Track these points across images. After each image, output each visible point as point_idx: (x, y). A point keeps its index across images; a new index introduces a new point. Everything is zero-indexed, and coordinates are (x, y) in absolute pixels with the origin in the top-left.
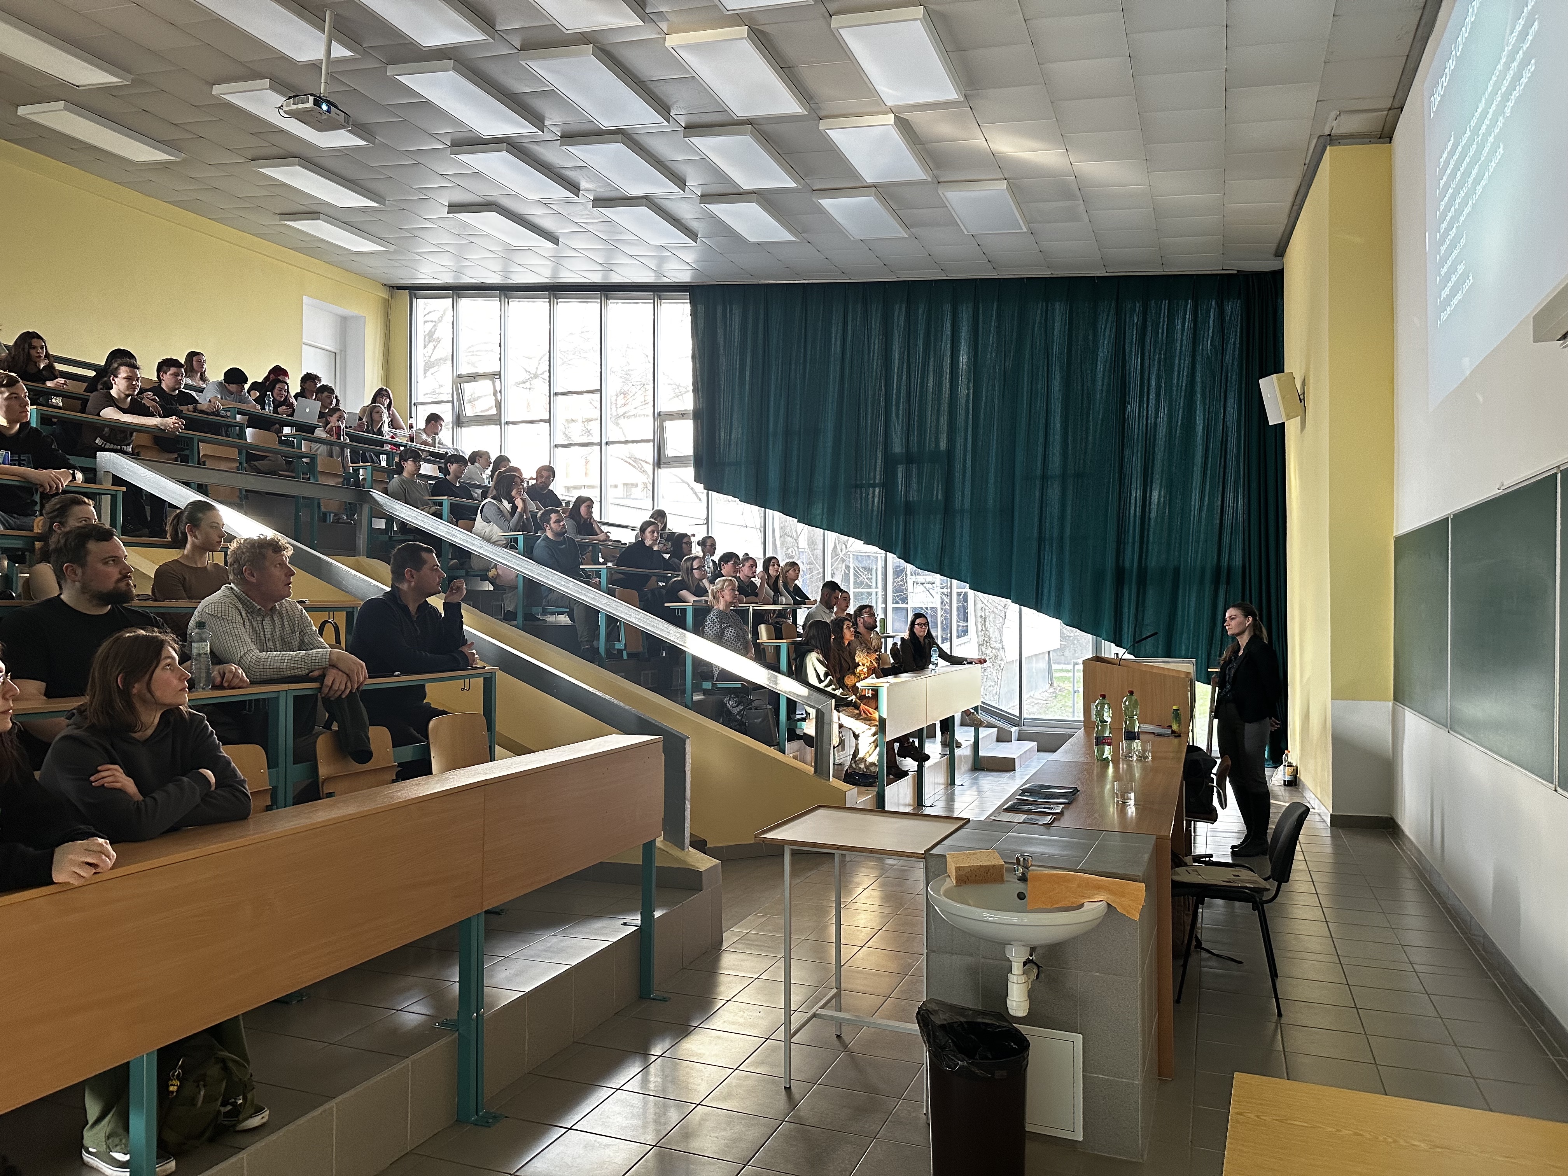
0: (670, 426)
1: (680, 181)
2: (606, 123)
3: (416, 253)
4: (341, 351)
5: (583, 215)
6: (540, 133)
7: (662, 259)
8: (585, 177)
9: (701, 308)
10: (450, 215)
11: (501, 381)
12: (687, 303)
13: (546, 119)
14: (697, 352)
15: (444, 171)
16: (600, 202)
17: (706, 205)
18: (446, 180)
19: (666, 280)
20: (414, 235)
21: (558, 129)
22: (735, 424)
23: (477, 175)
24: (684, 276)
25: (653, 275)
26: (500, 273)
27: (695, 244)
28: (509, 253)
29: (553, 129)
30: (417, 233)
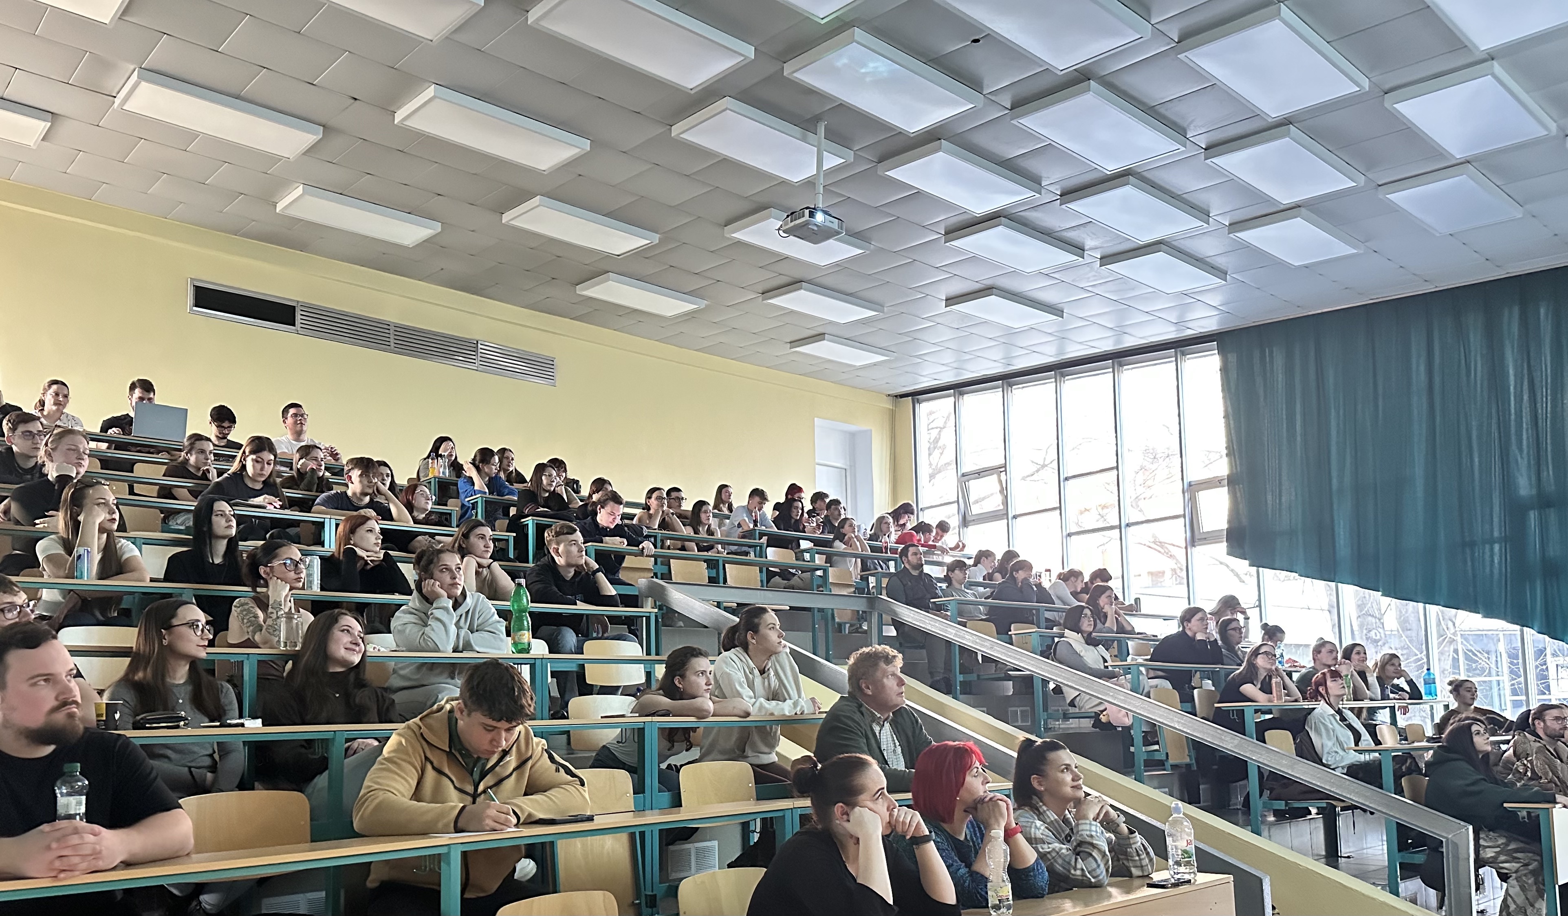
0: (1204, 497)
1: (1203, 213)
2: (1111, 167)
3: (916, 356)
4: (851, 466)
5: (1089, 278)
6: (1038, 195)
7: (1184, 308)
8: (1091, 234)
9: (1232, 358)
10: (948, 309)
11: (1006, 474)
12: (1214, 354)
13: (1043, 179)
14: (1230, 409)
15: (939, 263)
16: (1107, 259)
17: (1237, 234)
18: (942, 272)
19: (1189, 332)
20: (914, 338)
21: (1058, 187)
22: (1286, 484)
23: (974, 259)
24: (1211, 325)
25: (1173, 328)
26: (1002, 361)
27: (1224, 282)
28: (1009, 337)
29: (1052, 188)
30: (918, 335)
